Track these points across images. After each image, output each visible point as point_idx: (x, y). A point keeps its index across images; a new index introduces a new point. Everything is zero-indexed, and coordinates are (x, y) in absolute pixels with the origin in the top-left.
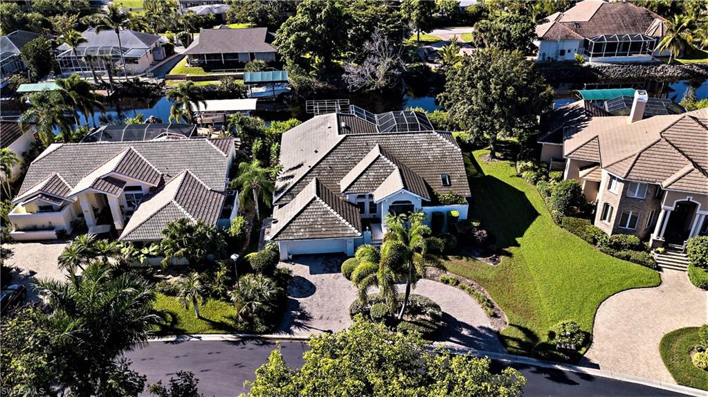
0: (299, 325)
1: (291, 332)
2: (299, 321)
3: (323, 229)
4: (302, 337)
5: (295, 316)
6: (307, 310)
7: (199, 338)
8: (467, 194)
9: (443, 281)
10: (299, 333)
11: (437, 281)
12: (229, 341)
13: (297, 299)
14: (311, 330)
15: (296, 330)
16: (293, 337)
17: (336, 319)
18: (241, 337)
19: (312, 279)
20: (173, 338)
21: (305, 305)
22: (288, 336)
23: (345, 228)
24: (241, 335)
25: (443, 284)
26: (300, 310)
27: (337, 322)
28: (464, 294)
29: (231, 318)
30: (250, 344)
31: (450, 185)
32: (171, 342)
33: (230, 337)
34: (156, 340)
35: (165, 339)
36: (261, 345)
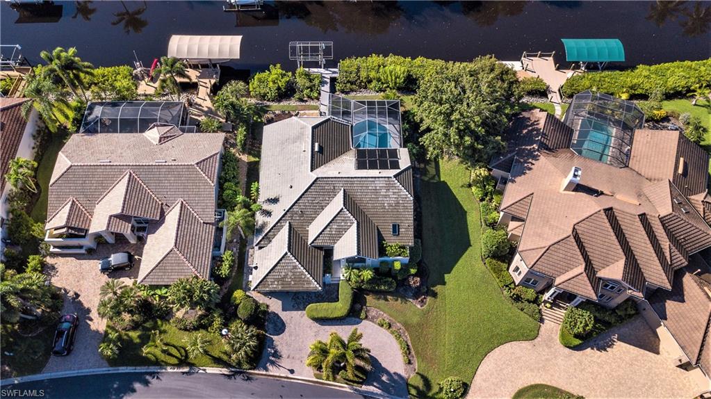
0: (273, 363)
1: (266, 369)
2: (273, 359)
3: (293, 283)
4: (275, 374)
5: (269, 354)
6: (279, 348)
7: (205, 370)
8: (410, 244)
9: (379, 324)
10: (273, 371)
11: (375, 323)
12: (224, 374)
13: (272, 337)
14: (281, 368)
15: (270, 368)
16: (267, 373)
17: (299, 359)
18: (232, 371)
19: (284, 316)
20: (186, 370)
21: (278, 343)
22: (264, 373)
23: (309, 282)
24: (233, 370)
25: (379, 327)
26: (273, 348)
27: (298, 362)
28: (392, 338)
29: (225, 353)
30: (239, 378)
31: (399, 234)
32: (186, 373)
33: (225, 371)
34: (175, 370)
35: (181, 370)
36: (247, 380)
